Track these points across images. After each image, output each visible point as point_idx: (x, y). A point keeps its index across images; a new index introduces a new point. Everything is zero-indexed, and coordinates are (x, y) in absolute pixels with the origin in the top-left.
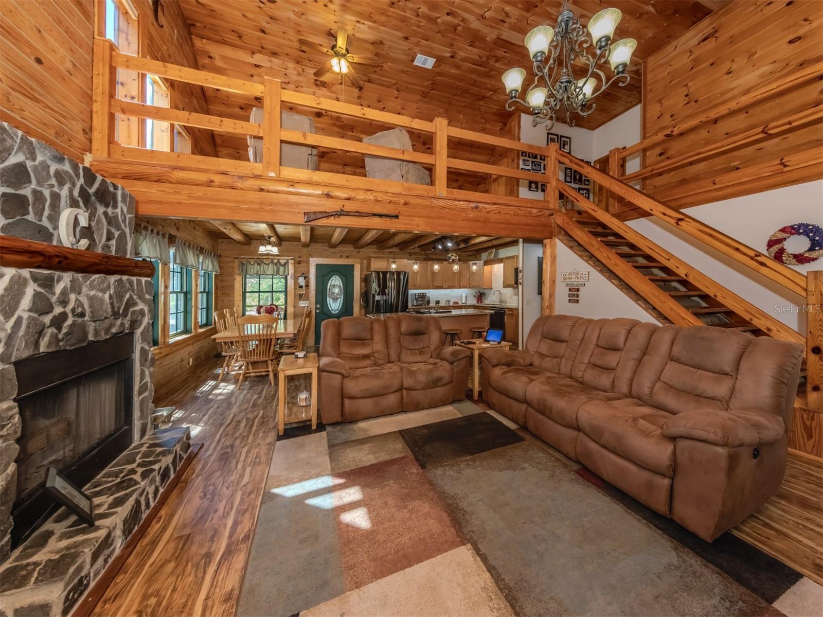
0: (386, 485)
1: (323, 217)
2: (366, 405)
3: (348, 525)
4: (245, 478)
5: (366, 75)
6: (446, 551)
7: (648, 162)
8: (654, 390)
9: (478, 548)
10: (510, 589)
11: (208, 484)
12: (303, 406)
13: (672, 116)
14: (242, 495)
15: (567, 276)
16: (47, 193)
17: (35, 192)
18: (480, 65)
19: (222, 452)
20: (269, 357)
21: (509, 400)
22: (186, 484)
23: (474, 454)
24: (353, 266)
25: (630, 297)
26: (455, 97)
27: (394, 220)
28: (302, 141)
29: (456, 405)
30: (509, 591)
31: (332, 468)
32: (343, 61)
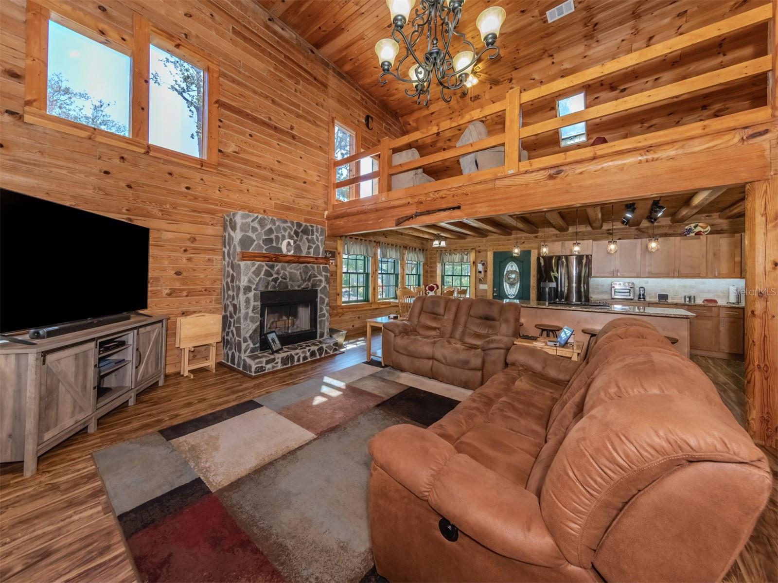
1: (405, 221)
16: (280, 235)
17: (276, 236)
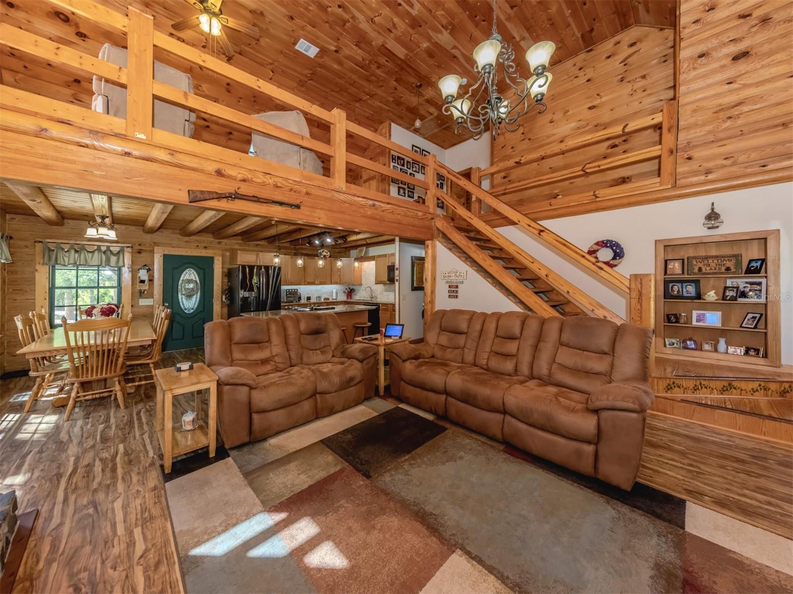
0: (339, 507)
1: (213, 199)
2: (277, 417)
3: (319, 570)
4: (137, 544)
5: (237, 45)
6: (442, 565)
7: (495, 182)
8: (552, 371)
9: (469, 551)
10: (517, 585)
11: (75, 570)
12: (189, 431)
13: (512, 148)
14: (144, 573)
15: (447, 274)
18: (362, 67)
19: (77, 516)
20: (115, 372)
21: (425, 393)
22: (32, 581)
23: (411, 452)
24: (212, 259)
25: (502, 293)
26: (333, 93)
27: (296, 210)
28: (184, 102)
29: (366, 403)
30: (520, 588)
31: (263, 502)
32: (215, 21)
